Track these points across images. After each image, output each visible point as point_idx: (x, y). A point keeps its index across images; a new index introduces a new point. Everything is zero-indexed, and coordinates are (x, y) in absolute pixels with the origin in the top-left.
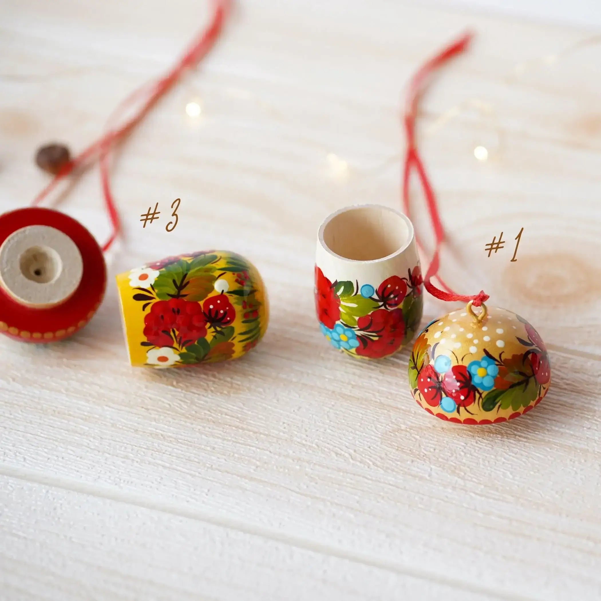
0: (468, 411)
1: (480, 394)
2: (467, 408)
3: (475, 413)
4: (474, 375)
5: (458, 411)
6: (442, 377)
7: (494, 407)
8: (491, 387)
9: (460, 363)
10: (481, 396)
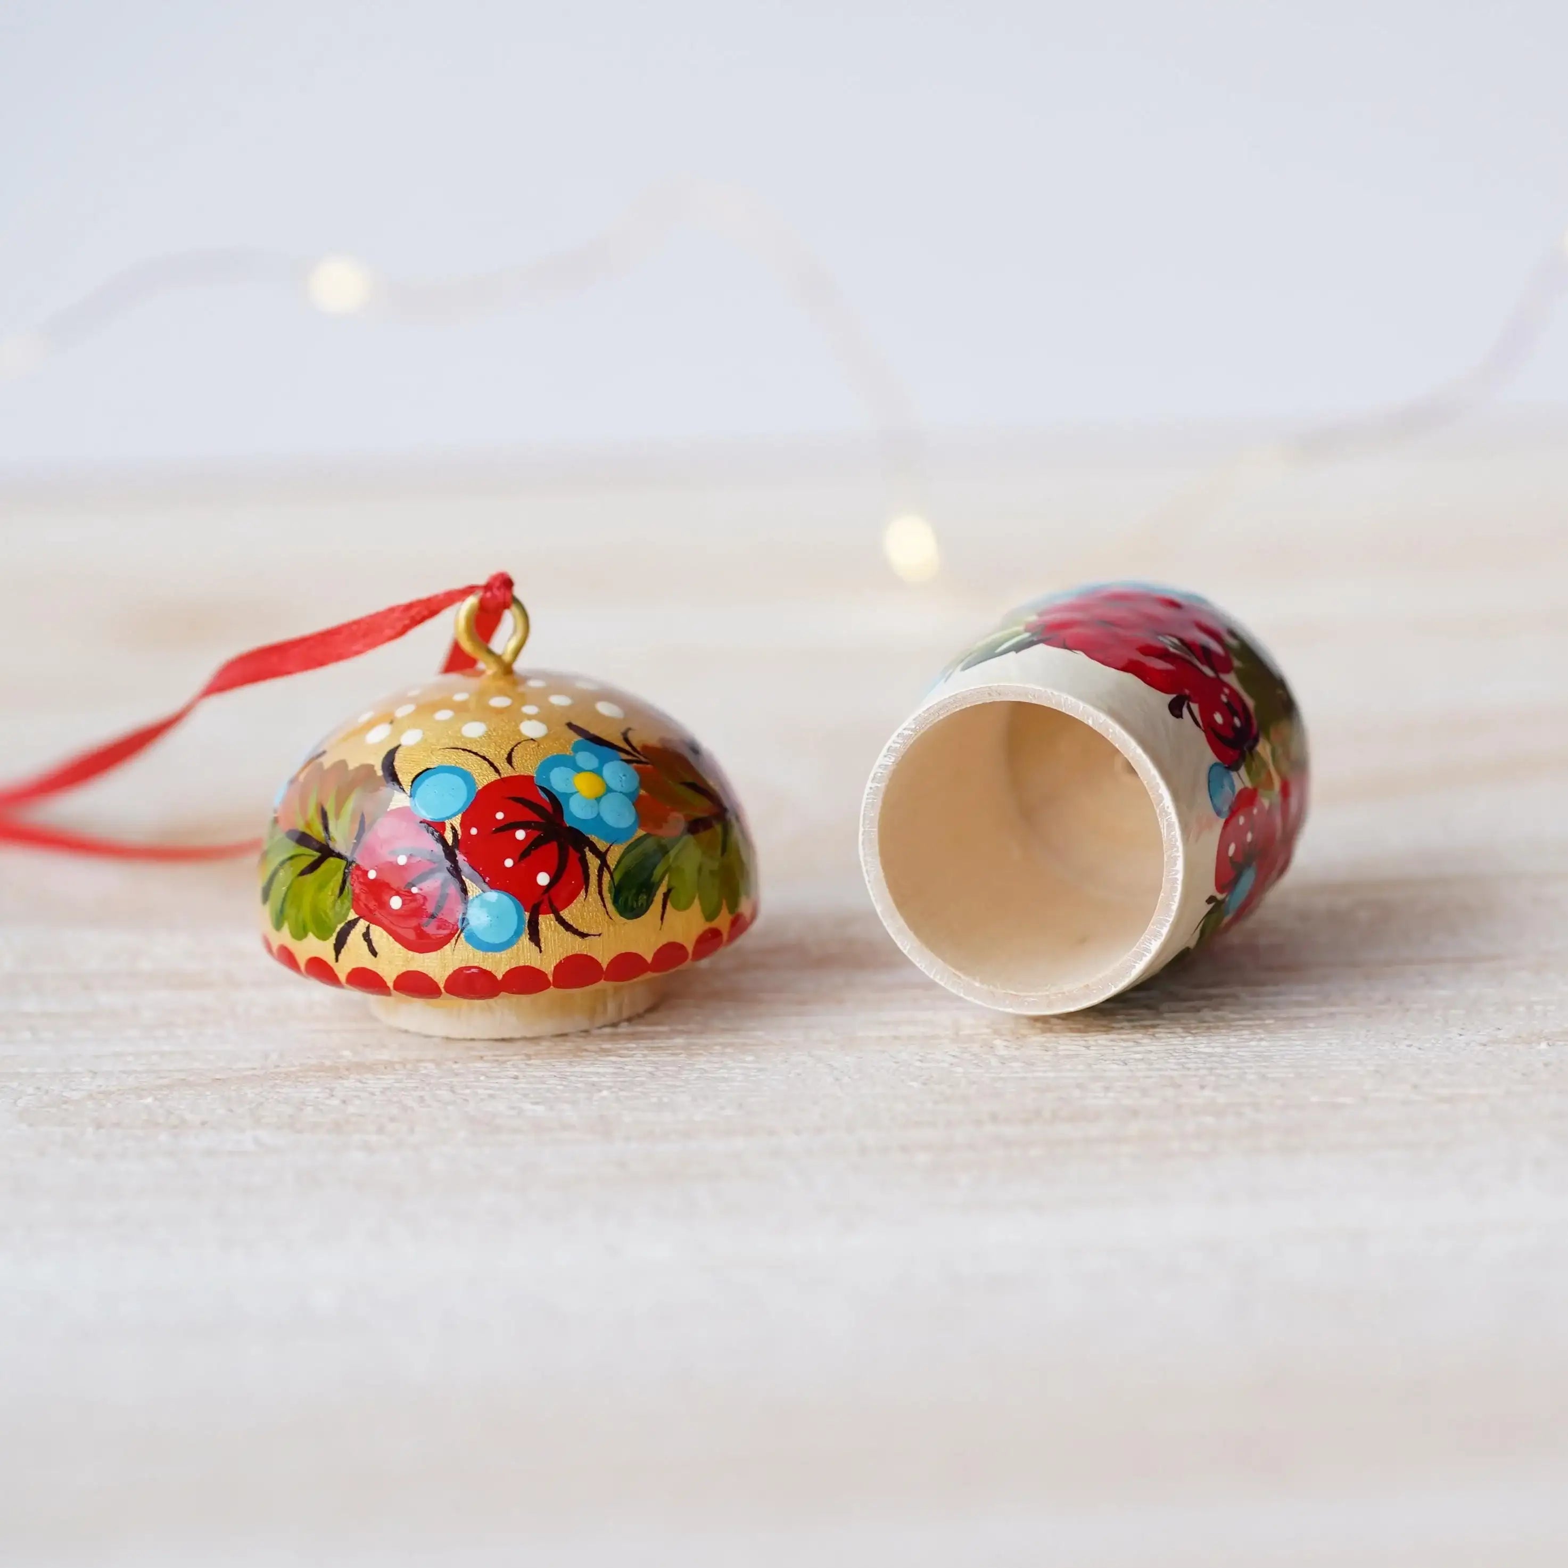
0: (568, 927)
1: (602, 856)
2: (565, 914)
3: (592, 932)
4: (568, 796)
5: (535, 936)
6: (453, 828)
7: (649, 902)
8: (630, 830)
9: (506, 771)
10: (604, 865)
